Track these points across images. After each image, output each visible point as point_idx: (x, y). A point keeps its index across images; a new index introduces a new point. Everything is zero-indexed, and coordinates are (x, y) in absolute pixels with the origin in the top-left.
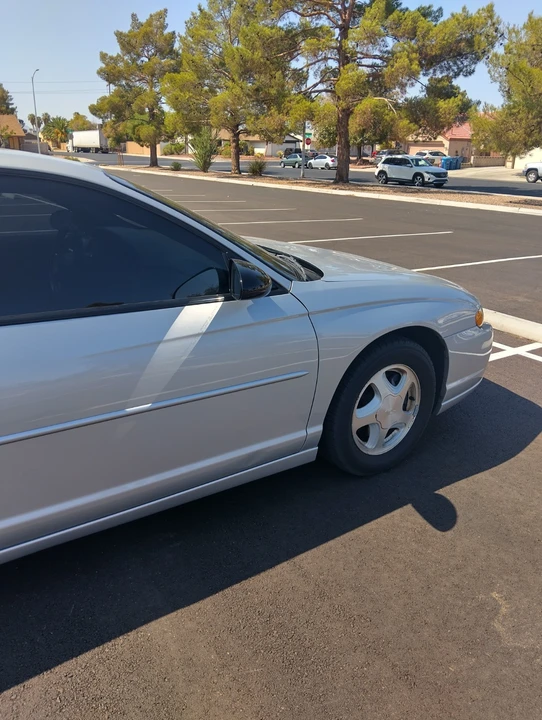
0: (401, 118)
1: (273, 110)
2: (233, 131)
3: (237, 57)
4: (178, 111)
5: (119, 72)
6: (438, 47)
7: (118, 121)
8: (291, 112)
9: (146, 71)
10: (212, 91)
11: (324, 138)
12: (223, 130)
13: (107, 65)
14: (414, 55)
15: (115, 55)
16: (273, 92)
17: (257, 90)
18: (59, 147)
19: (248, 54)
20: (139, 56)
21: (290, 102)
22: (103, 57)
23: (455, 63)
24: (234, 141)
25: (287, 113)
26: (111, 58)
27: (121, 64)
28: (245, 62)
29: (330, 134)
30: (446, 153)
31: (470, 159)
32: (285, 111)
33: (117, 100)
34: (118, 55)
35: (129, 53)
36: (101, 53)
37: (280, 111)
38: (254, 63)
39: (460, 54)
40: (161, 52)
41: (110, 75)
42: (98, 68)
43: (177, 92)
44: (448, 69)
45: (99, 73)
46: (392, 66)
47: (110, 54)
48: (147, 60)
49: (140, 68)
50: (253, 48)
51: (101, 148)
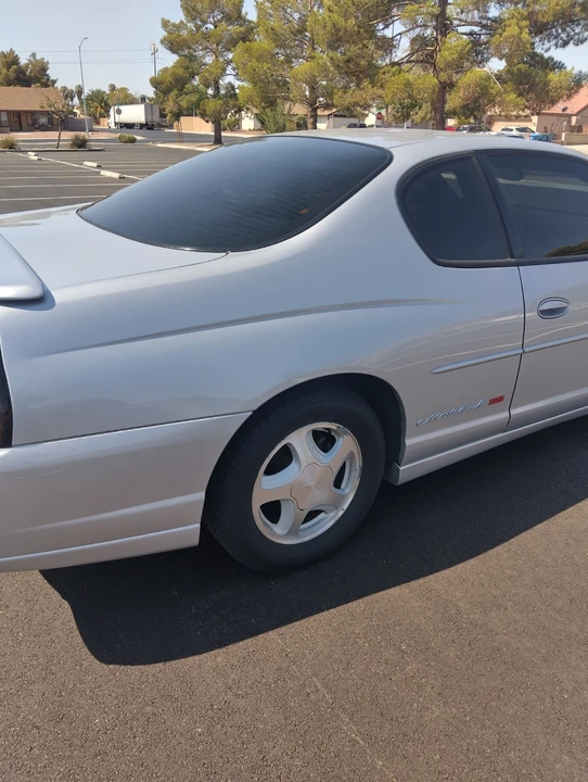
0: (506, 92)
1: (366, 83)
2: (311, 105)
3: (329, 25)
4: (255, 84)
5: (184, 40)
6: (551, 12)
7: (181, 95)
8: (387, 85)
9: (212, 39)
10: (288, 61)
11: (398, 112)
12: (297, 104)
13: (170, 33)
14: (524, 23)
15: (177, 22)
16: (363, 62)
17: (348, 61)
18: (98, 123)
19: (341, 22)
20: (204, 22)
21: (384, 73)
22: (165, 24)
23: (564, 30)
24: (312, 116)
25: (382, 86)
26: (174, 25)
27: (185, 32)
28: (338, 30)
29: (403, 108)
30: (534, 129)
31: (560, 137)
32: (379, 84)
33: (181, 71)
34: (182, 22)
35: (194, 19)
36: (163, 20)
37: (373, 83)
38: (347, 31)
39: (572, 21)
40: (228, 18)
41: (173, 44)
42: (161, 37)
43: (254, 63)
44: (556, 37)
45: (162, 42)
46: (501, 35)
47: (172, 21)
48: (212, 27)
49: (207, 36)
50: (346, 16)
51: (147, 124)
